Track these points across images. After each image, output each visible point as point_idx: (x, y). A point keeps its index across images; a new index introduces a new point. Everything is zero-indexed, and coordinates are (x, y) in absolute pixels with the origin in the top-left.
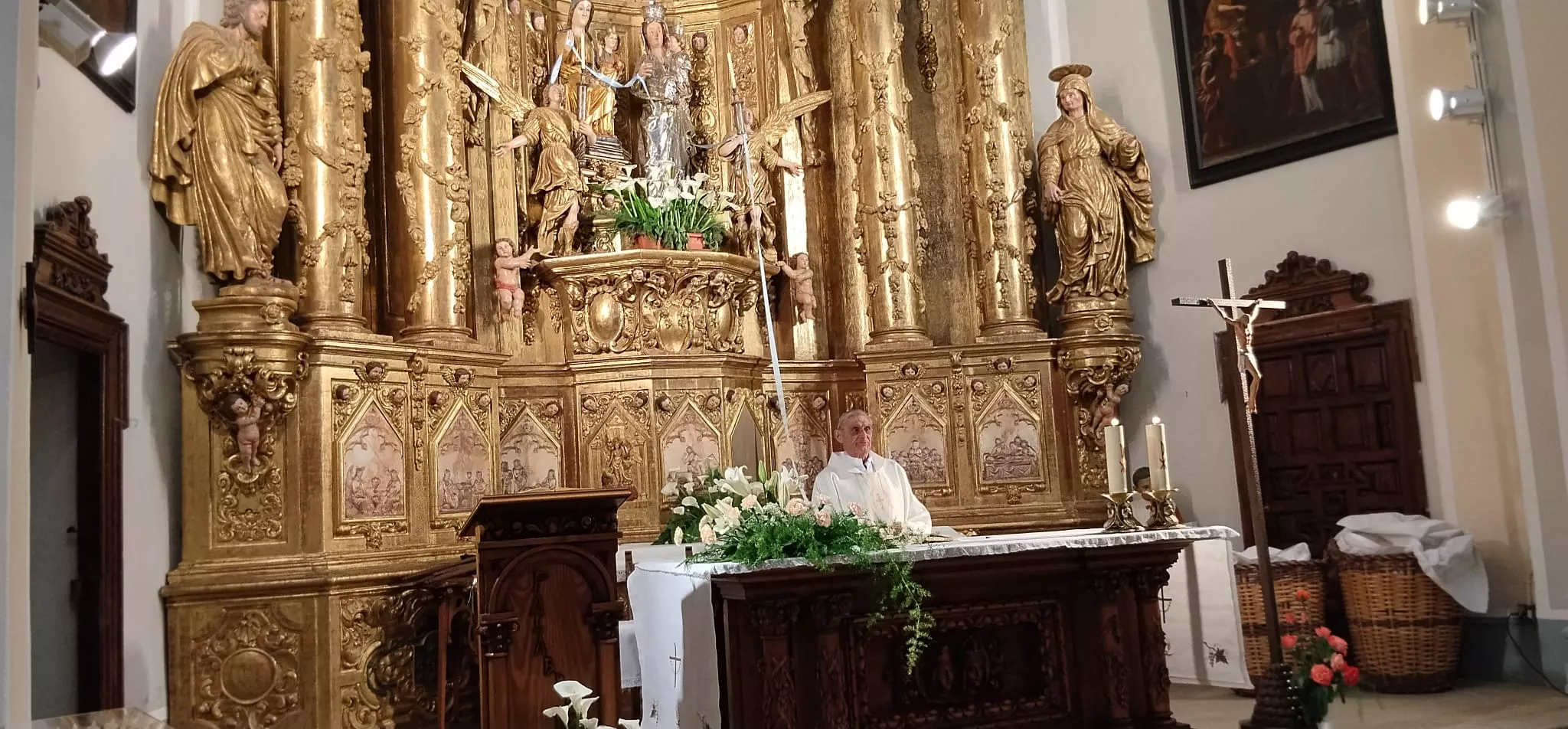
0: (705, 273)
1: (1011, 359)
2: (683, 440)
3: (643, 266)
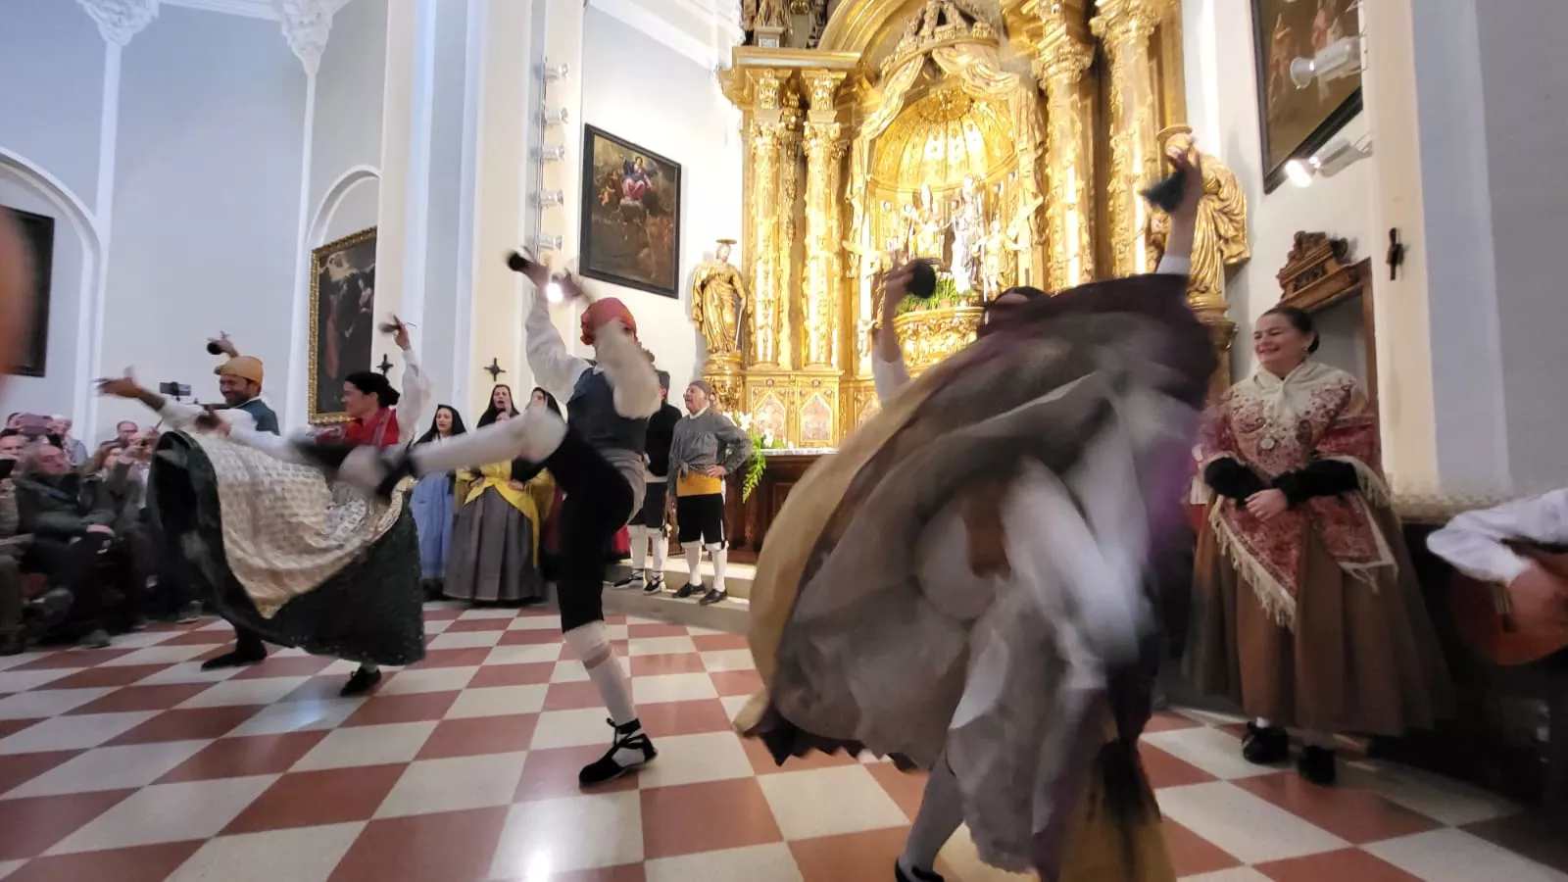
0: (948, 320)
3: (915, 322)
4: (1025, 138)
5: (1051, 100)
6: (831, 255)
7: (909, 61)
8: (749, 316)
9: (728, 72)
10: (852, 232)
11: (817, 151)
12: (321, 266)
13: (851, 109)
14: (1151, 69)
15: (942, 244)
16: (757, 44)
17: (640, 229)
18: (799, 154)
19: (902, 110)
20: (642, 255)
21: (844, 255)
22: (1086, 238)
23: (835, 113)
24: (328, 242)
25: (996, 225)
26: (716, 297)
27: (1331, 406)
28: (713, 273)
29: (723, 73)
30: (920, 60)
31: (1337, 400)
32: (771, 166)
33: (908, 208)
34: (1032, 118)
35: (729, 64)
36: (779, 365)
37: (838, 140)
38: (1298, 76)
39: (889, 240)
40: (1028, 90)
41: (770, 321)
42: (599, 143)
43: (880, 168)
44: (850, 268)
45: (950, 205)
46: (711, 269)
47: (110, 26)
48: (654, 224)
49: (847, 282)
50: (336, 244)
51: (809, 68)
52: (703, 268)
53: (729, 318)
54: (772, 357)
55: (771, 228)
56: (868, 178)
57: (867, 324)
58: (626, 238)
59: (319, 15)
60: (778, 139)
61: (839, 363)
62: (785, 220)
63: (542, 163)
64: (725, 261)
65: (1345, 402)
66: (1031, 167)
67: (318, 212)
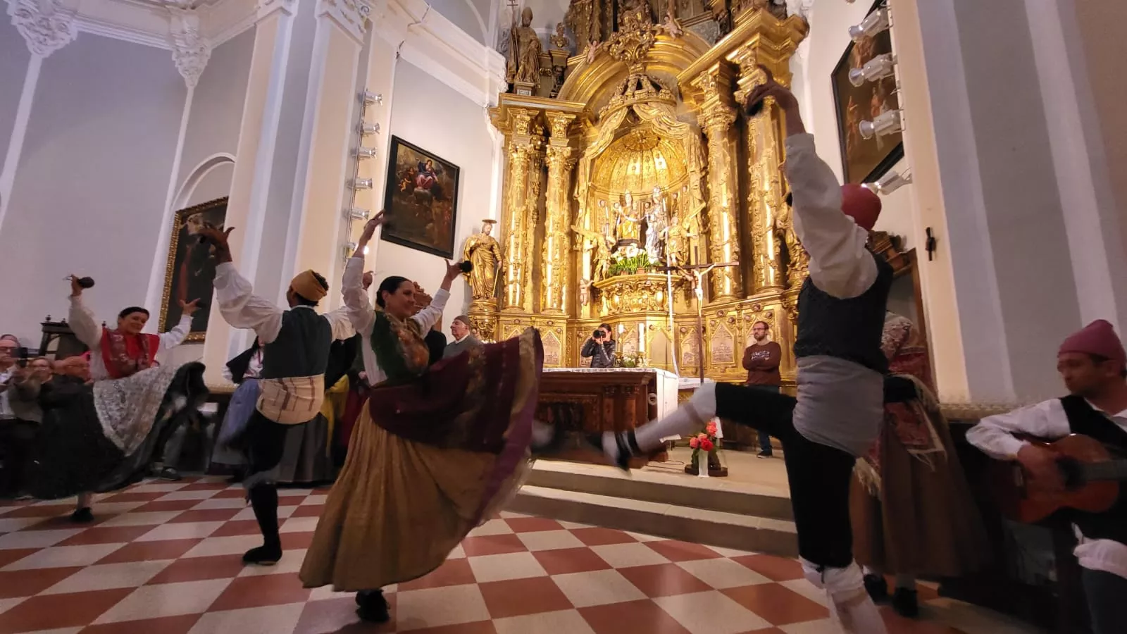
0: (644, 282)
1: (761, 305)
2: (630, 343)
3: (621, 282)
4: (694, 164)
5: (710, 141)
6: (563, 234)
7: (618, 110)
8: (504, 274)
9: (495, 110)
10: (578, 220)
11: (555, 165)
12: (182, 223)
13: (579, 138)
14: (773, 125)
15: (639, 230)
16: (516, 93)
17: (428, 209)
18: (543, 165)
19: (612, 142)
20: (427, 227)
21: (572, 235)
22: (734, 231)
23: (568, 140)
24: (190, 206)
25: (675, 219)
26: (480, 259)
27: (897, 340)
28: (479, 242)
29: (491, 109)
30: (625, 111)
31: (901, 337)
32: (523, 172)
33: (616, 205)
34: (698, 152)
35: (497, 104)
36: (524, 309)
37: (569, 158)
38: (864, 131)
39: (603, 226)
40: (695, 134)
41: (518, 277)
42: (401, 149)
43: (598, 178)
44: (576, 244)
45: (644, 205)
46: (478, 239)
47: (37, 44)
48: (438, 207)
49: (574, 253)
50: (195, 208)
51: (550, 110)
52: (472, 239)
53: (489, 275)
54: (519, 304)
55: (521, 214)
56: (590, 184)
57: (587, 282)
58: (417, 215)
59: (202, 49)
60: (529, 155)
61: (567, 310)
62: (532, 210)
63: (358, 159)
64: (488, 235)
65: (906, 338)
66: (698, 183)
67: (182, 187)
